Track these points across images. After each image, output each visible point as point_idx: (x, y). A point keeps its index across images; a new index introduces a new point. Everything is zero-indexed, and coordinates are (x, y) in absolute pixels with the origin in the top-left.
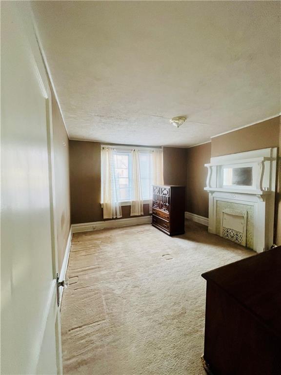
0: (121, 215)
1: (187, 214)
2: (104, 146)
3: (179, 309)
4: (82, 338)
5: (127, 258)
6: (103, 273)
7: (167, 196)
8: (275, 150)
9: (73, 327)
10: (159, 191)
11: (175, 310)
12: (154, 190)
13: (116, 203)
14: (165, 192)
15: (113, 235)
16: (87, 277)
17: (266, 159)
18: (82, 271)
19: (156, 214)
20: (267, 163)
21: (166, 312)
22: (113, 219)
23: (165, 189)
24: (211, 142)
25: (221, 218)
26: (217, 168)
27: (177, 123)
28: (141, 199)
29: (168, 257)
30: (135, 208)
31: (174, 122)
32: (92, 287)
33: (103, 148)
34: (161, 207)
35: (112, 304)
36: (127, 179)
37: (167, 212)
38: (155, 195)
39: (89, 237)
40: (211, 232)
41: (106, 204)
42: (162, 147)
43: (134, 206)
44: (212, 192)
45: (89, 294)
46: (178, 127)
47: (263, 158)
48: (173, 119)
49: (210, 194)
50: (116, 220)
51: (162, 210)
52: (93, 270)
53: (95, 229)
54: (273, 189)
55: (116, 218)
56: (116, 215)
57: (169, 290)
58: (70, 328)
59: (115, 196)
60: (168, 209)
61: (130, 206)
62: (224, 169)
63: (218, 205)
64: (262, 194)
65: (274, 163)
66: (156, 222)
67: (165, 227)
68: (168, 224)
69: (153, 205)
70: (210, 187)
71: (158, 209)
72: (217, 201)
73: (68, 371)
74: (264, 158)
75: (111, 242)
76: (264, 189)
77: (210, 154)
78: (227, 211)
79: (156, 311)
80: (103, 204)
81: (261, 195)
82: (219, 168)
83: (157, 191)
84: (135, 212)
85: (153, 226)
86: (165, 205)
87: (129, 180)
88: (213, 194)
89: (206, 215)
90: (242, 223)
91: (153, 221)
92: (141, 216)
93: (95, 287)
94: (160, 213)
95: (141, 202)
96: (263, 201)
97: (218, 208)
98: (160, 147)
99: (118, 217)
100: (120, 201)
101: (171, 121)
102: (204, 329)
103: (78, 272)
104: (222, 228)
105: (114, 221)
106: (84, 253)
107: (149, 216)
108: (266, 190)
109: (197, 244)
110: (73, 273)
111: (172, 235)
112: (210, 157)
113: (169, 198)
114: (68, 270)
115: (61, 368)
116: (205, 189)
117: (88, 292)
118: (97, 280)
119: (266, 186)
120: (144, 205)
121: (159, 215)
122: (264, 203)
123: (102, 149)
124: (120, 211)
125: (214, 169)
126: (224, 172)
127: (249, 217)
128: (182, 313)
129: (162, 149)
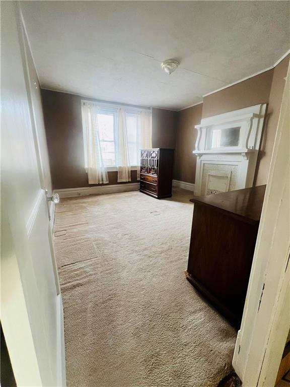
0: (107, 181)
1: (175, 182)
2: (85, 101)
3: (166, 247)
4: (75, 270)
5: (115, 216)
6: (91, 227)
7: (156, 159)
8: (265, 106)
9: (66, 264)
10: (147, 155)
11: (163, 248)
12: (142, 155)
13: (101, 168)
14: (154, 155)
15: (100, 199)
16: (75, 230)
17: (255, 116)
18: (70, 226)
19: (144, 179)
20: (255, 121)
21: (154, 249)
22: (99, 185)
23: (154, 152)
24: (202, 103)
25: (207, 181)
26: (207, 129)
27: (169, 69)
28: (128, 166)
29: (156, 213)
30: (122, 175)
31: (166, 67)
32: (82, 237)
33: (84, 104)
34: (149, 171)
35: (104, 247)
36: (113, 143)
37: (155, 176)
38: (142, 161)
39: (75, 201)
40: (196, 195)
41: (91, 168)
42: (151, 108)
43: (121, 172)
44: (200, 155)
45: (79, 242)
46: (170, 74)
47: (252, 114)
48: (164, 63)
49: (198, 158)
50: (103, 187)
51: (150, 175)
52: (82, 225)
53: (81, 195)
54: (257, 148)
55: (103, 184)
56: (102, 181)
57: (157, 235)
58: (63, 265)
59: (100, 161)
60: (156, 172)
61: (117, 172)
62: (214, 131)
63: (205, 167)
64: (246, 151)
65: (262, 120)
66: (144, 187)
67: (153, 191)
68: (157, 188)
69: (141, 171)
70: (199, 150)
71: (146, 174)
72: (204, 164)
73: (64, 292)
74: (254, 114)
75: (99, 204)
76: (249, 148)
77: (201, 116)
78: (213, 173)
79: (146, 249)
80: (87, 169)
81: (246, 153)
82: (209, 129)
83: (145, 155)
84: (122, 179)
85: (141, 192)
86: (154, 169)
87: (115, 143)
88: (201, 158)
89: (192, 180)
90: (225, 184)
91: (141, 187)
92: (129, 182)
93: (85, 237)
94: (147, 177)
95: (128, 167)
96: (247, 159)
97: (205, 171)
98: (149, 108)
99: (105, 183)
100: (106, 166)
101: (163, 65)
102: (188, 258)
103: (66, 227)
104: (206, 190)
105: (100, 187)
106: (71, 213)
107: (137, 184)
108: (251, 148)
109: (183, 204)
110: (60, 228)
111: (159, 198)
112: (201, 119)
113: (157, 160)
114: (55, 226)
115: (60, 290)
116: (194, 152)
117: (78, 240)
118: (86, 231)
119: (251, 145)
120: (131, 171)
121: (147, 180)
122: (248, 161)
123: (82, 104)
124: (106, 176)
125: (204, 131)
126: (213, 133)
127: (232, 177)
128: (169, 249)
129: (151, 111)
